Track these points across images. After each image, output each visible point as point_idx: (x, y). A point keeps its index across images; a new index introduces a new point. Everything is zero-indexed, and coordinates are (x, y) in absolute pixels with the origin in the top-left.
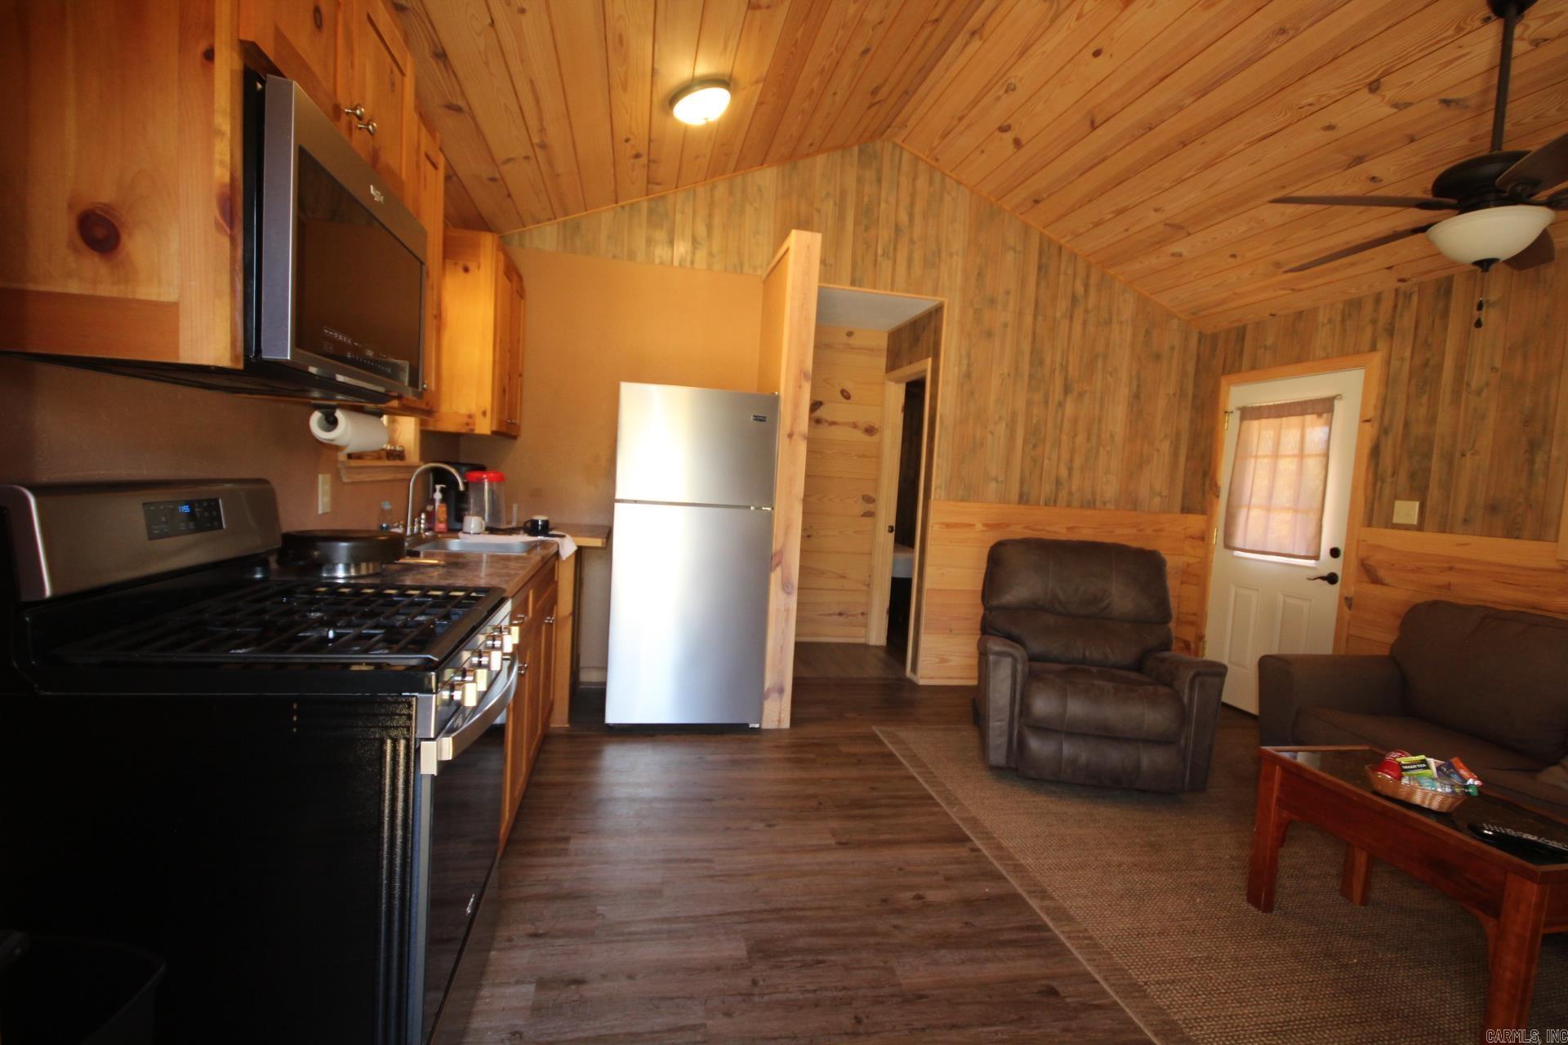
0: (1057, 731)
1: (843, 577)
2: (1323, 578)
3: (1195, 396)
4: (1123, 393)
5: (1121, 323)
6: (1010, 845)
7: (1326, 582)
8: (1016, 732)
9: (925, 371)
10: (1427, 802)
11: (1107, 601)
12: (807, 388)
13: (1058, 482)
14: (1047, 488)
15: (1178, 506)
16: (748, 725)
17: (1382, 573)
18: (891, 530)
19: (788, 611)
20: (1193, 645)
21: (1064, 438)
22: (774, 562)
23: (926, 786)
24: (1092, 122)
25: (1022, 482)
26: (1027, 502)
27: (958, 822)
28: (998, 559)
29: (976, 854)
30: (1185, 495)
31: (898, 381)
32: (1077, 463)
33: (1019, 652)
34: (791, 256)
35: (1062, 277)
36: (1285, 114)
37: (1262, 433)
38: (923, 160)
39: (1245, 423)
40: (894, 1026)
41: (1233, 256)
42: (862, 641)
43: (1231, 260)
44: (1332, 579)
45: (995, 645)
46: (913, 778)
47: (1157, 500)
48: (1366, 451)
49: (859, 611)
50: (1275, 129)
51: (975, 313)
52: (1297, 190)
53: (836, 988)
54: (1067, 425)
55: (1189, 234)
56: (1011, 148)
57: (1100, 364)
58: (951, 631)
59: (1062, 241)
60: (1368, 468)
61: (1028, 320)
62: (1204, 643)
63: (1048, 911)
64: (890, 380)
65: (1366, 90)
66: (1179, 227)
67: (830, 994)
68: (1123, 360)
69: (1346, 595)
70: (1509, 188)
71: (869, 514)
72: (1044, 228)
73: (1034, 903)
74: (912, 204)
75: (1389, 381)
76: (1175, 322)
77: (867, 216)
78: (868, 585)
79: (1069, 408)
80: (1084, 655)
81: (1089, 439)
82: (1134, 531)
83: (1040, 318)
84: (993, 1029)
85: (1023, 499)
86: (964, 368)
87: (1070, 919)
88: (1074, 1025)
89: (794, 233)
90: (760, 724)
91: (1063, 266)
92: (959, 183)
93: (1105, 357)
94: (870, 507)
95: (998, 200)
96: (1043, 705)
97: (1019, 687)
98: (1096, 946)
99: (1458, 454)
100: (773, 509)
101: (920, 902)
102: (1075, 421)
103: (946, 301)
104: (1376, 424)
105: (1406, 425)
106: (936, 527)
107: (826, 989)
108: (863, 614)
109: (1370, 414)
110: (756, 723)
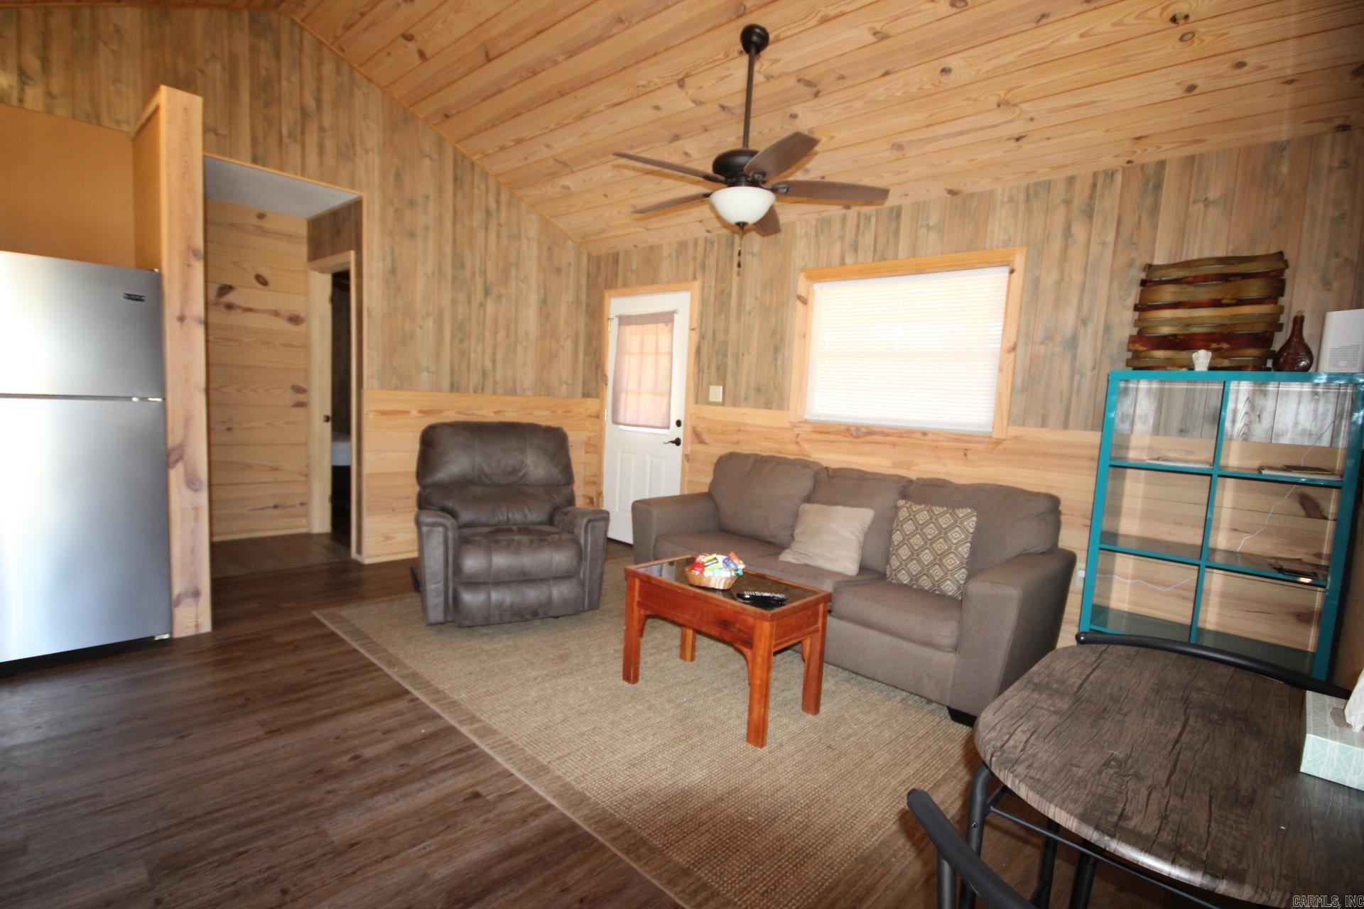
0: (485, 583)
1: (275, 469)
2: (672, 442)
3: (588, 306)
4: (534, 298)
5: (528, 239)
6: (446, 687)
7: (674, 445)
8: (451, 591)
9: (348, 263)
10: (717, 584)
11: (524, 471)
12: (199, 268)
13: (484, 373)
14: (475, 378)
15: (580, 392)
16: (153, 637)
17: (705, 437)
18: (327, 419)
19: (196, 509)
20: (595, 499)
21: (487, 334)
22: (173, 457)
23: (367, 655)
24: (487, 54)
25: (452, 372)
26: (458, 390)
27: (397, 679)
28: (430, 441)
29: (414, 703)
30: (585, 383)
31: (322, 271)
32: (499, 357)
33: (449, 521)
34: (163, 116)
35: (476, 191)
36: (628, 89)
37: (634, 336)
38: (327, 46)
39: (622, 327)
40: (324, 882)
41: (605, 196)
42: (304, 530)
43: (604, 198)
44: (677, 442)
45: (428, 518)
46: (355, 651)
47: (564, 387)
48: (693, 350)
49: (298, 502)
50: (622, 99)
51: (396, 212)
52: (641, 152)
53: (260, 871)
54: (489, 324)
55: (573, 172)
56: (416, 60)
57: (513, 272)
58: (393, 510)
59: (474, 158)
60: (695, 363)
61: (448, 225)
62: (602, 497)
63: (475, 732)
64: (314, 269)
65: (675, 86)
66: (565, 164)
67: (252, 880)
68: (531, 269)
69: (686, 453)
70: (751, 174)
71: (301, 404)
72: (457, 142)
73: (464, 730)
74: (319, 90)
75: (704, 302)
76: (570, 243)
77: (266, 92)
78: (306, 475)
79: (490, 308)
80: (508, 518)
81: (508, 335)
82: (548, 413)
83: (459, 226)
84: (422, 846)
85: (454, 387)
86: (389, 263)
87: (493, 732)
88: (491, 815)
89: (164, 90)
90: (171, 633)
91: (476, 182)
92: (370, 80)
93: (517, 267)
94: (301, 397)
95: (411, 106)
96: (473, 562)
97: (451, 552)
98: (513, 747)
99: (740, 354)
100: (164, 399)
101: (357, 761)
102: (495, 320)
103: (364, 196)
104: (698, 331)
105: (714, 333)
106: (371, 415)
107: (247, 877)
108: (302, 504)
109: (695, 325)
110: (164, 634)
